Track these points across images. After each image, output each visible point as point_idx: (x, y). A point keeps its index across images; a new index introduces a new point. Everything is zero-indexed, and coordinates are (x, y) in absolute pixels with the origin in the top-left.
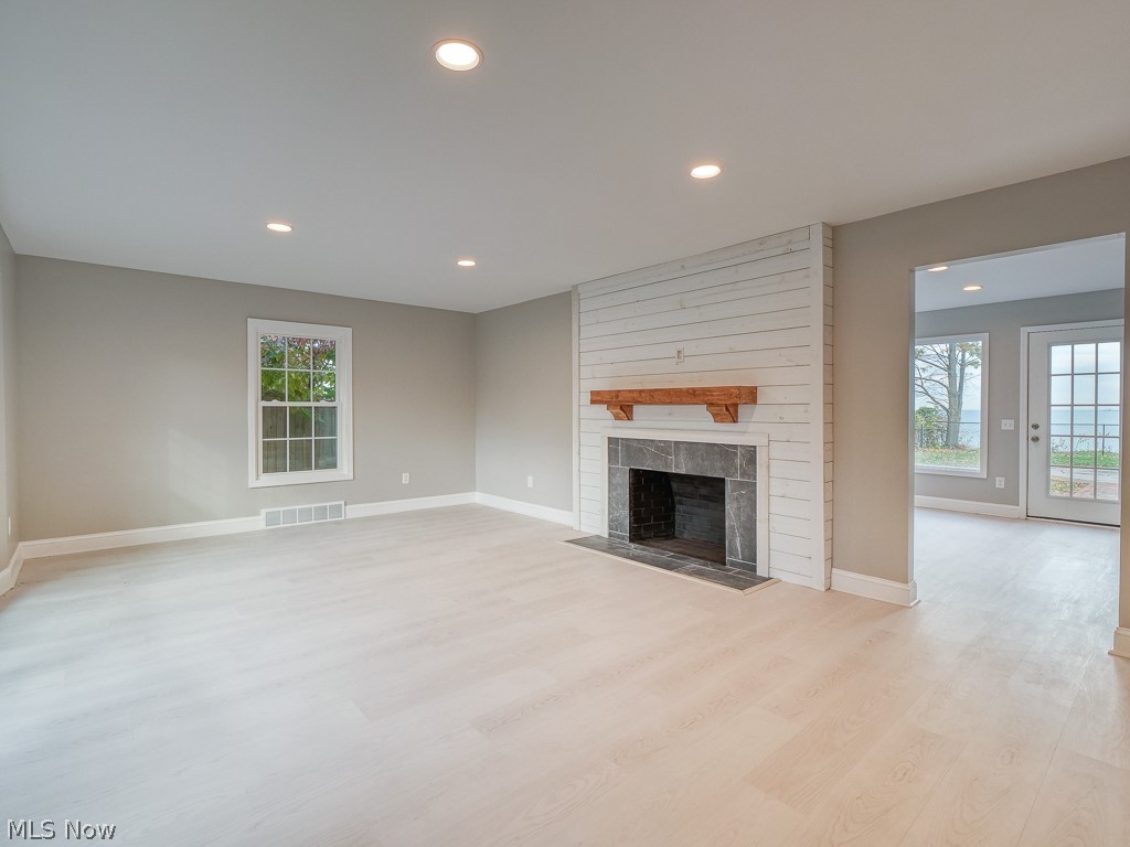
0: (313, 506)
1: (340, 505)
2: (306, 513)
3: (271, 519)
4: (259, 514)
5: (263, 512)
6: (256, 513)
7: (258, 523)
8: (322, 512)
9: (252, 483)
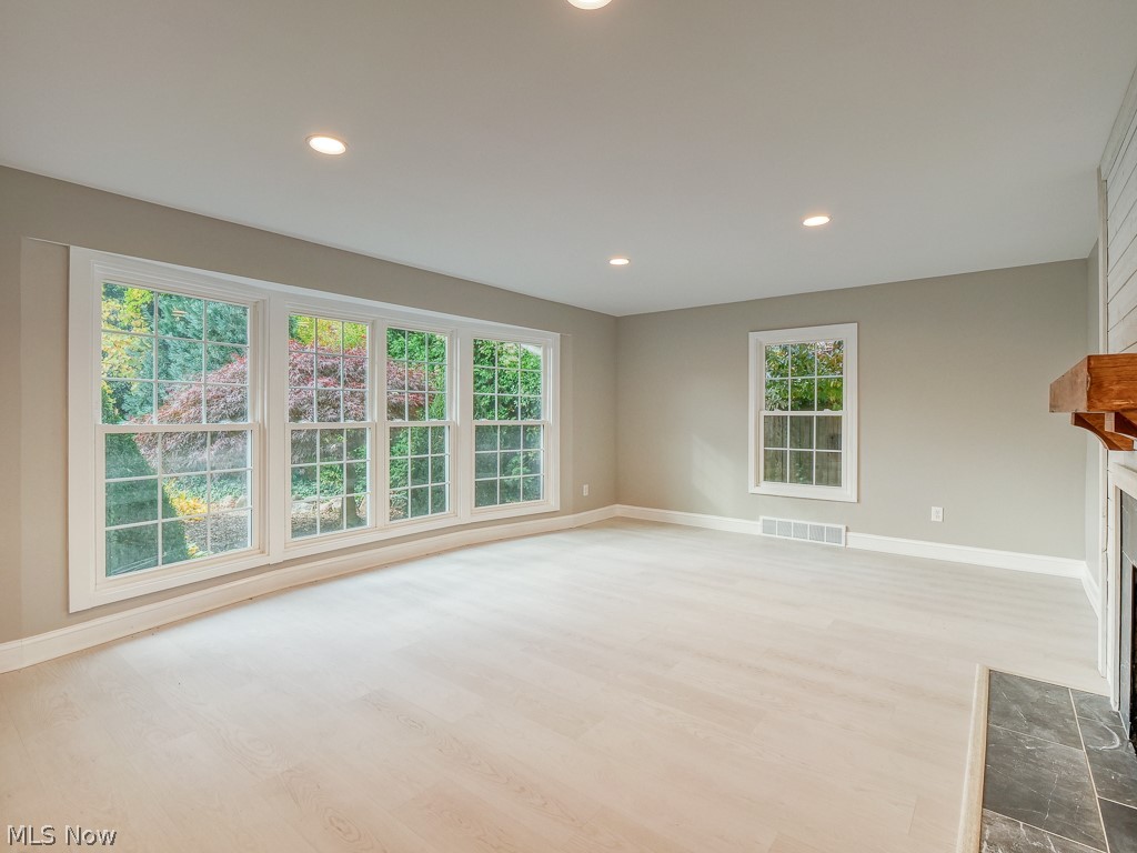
0: (809, 523)
1: (840, 530)
2: (800, 530)
3: (768, 527)
4: (758, 520)
5: (761, 518)
6: (755, 518)
7: (754, 528)
8: (818, 532)
9: (752, 489)
